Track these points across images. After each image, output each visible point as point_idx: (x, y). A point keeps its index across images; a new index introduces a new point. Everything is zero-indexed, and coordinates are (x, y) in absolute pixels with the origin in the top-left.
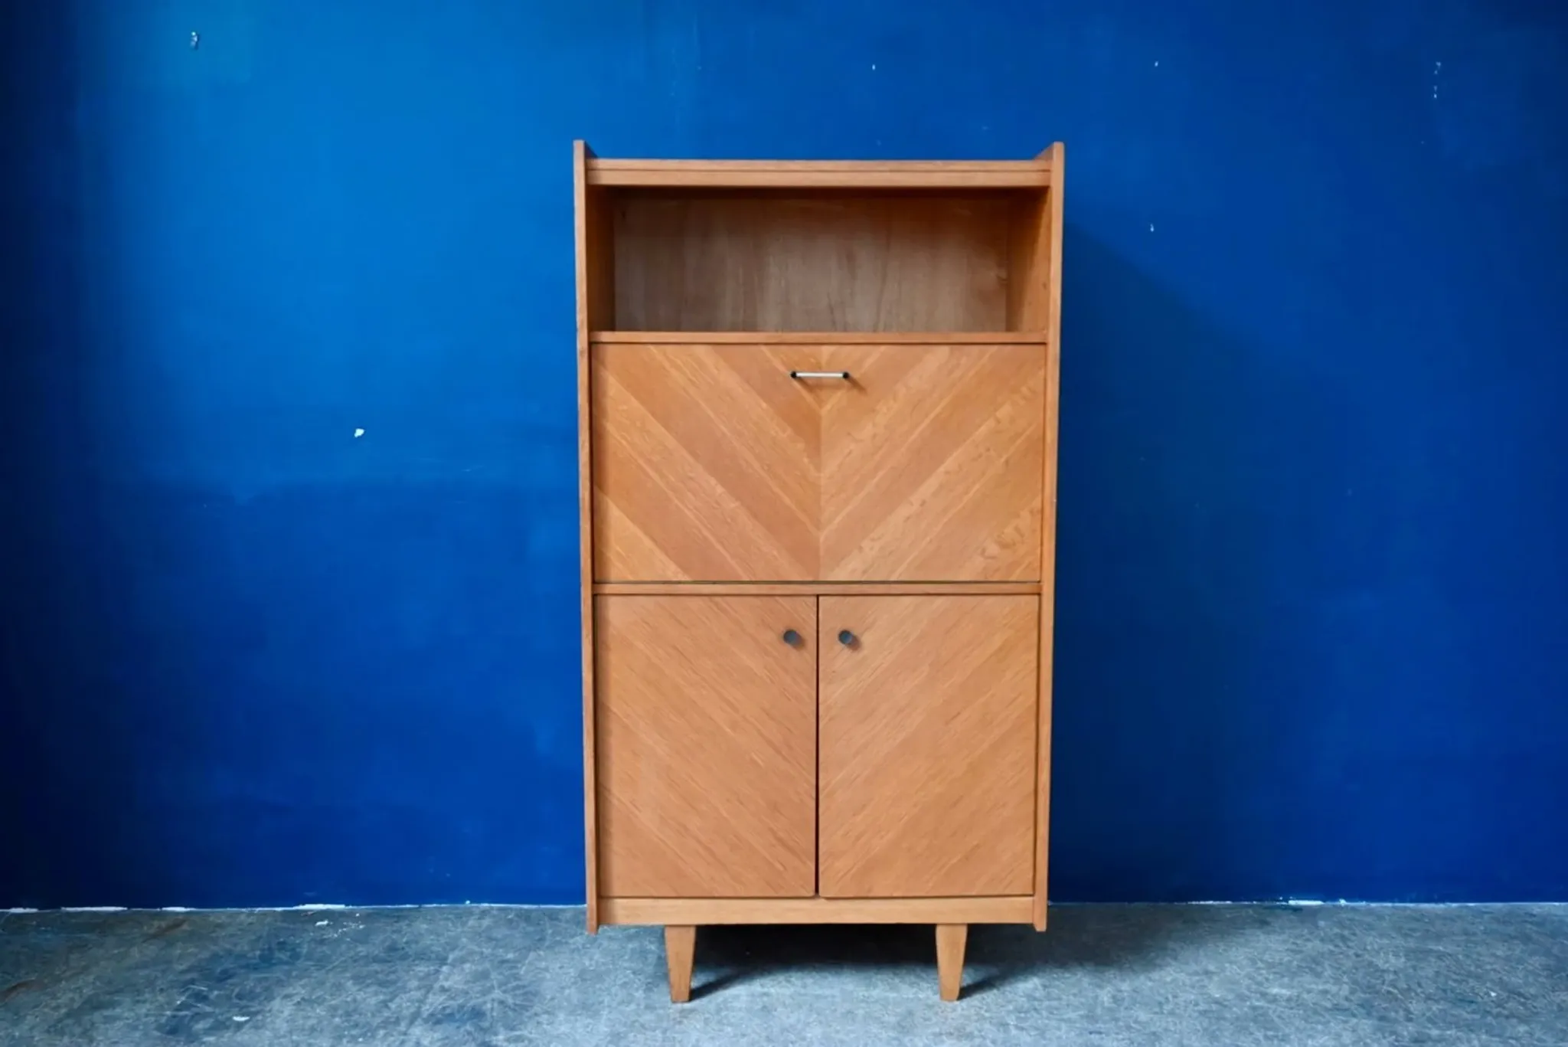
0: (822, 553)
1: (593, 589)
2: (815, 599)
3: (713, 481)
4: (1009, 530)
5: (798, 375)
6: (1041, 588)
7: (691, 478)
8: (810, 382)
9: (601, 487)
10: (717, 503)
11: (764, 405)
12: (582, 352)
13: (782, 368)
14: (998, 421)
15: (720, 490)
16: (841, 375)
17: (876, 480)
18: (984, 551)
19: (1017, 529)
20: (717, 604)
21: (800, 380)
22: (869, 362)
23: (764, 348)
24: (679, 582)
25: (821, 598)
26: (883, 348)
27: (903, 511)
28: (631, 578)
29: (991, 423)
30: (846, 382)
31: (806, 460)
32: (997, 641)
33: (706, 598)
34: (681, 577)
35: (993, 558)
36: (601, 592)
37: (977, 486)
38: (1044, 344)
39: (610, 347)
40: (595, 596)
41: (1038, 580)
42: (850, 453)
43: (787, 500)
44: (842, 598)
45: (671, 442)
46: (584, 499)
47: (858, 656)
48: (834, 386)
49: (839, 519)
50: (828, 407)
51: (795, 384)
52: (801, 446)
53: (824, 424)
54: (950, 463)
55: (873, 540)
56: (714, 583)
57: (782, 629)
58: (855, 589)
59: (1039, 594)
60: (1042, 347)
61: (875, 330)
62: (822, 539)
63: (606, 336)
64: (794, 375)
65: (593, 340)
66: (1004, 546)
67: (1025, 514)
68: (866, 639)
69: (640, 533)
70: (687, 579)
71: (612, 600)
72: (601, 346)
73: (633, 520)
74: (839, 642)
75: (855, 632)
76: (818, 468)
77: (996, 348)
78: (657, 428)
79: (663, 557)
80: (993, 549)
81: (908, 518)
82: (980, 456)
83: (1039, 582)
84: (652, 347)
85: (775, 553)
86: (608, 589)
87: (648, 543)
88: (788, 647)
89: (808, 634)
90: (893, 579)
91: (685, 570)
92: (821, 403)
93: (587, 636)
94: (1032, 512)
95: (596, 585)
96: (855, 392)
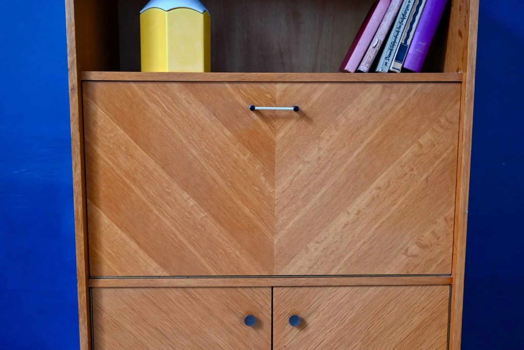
0: (275, 252)
1: (88, 283)
2: (270, 290)
3: (186, 195)
4: (427, 234)
5: (256, 108)
6: (452, 279)
7: (168, 193)
8: (267, 114)
9: (92, 200)
10: (190, 213)
11: (228, 133)
12: (72, 89)
13: (242, 102)
14: (421, 146)
15: (192, 202)
16: (292, 108)
17: (319, 195)
18: (407, 250)
19: (433, 233)
20: (190, 294)
21: (258, 112)
22: (315, 97)
23: (227, 85)
24: (159, 277)
25: (274, 289)
26: (327, 85)
27: (343, 219)
28: (120, 274)
29: (414, 148)
30: (296, 114)
31: (263, 179)
32: (417, 320)
33: (180, 289)
34: (161, 273)
35: (414, 256)
36: (96, 286)
37: (401, 200)
38: (461, 82)
39: (99, 84)
40: (90, 290)
41: (451, 274)
42: (299, 172)
43: (247, 211)
44: (292, 289)
45: (151, 163)
46: (77, 209)
47: (305, 334)
48: (287, 117)
49: (290, 224)
50: (281, 135)
51: (253, 114)
52: (258, 167)
53: (278, 148)
54: (380, 181)
55: (317, 243)
56: (188, 277)
57: (243, 313)
58: (303, 281)
59: (450, 285)
60: (458, 86)
61: (313, 71)
62: (275, 242)
63: (94, 75)
64: (253, 109)
65: (84, 79)
66: (423, 247)
67: (440, 220)
68: (312, 321)
69: (128, 239)
70: (165, 274)
71: (104, 292)
72: (89, 82)
73: (120, 227)
74: (289, 325)
75: (302, 315)
76: (273, 185)
77: (419, 85)
78: (139, 152)
79: (146, 257)
80: (414, 249)
81: (346, 225)
82: (406, 174)
83: (451, 275)
84: (133, 85)
85: (238, 253)
86: (101, 283)
87: (133, 245)
88: (249, 329)
89: (265, 317)
90: (333, 273)
91: (163, 265)
92: (275, 132)
93: (83, 323)
94: (445, 219)
95: (91, 280)
96: (303, 123)
